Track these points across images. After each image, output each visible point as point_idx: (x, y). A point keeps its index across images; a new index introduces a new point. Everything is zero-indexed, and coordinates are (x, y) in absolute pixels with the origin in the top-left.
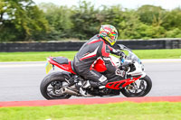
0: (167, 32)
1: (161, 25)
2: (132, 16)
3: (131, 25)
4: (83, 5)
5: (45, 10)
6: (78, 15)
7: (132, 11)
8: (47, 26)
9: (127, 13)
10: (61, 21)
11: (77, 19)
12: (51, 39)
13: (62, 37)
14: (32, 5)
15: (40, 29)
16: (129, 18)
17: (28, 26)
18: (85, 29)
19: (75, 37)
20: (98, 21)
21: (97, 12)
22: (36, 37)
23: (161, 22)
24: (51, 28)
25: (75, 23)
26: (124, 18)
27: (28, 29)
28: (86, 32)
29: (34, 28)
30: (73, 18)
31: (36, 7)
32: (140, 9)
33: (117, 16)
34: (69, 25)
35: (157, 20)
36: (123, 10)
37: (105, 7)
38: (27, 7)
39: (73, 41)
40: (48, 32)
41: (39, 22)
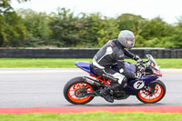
0: (146, 42)
1: (140, 34)
2: (111, 24)
3: (111, 34)
4: (62, 11)
5: (23, 17)
6: (57, 22)
7: (112, 19)
8: (25, 32)
9: (106, 21)
10: (40, 28)
11: (56, 26)
12: (29, 45)
13: (40, 44)
14: (11, 11)
15: (18, 35)
16: (108, 27)
17: (5, 32)
18: (63, 36)
19: (53, 45)
20: (77, 28)
21: (76, 19)
22: (14, 44)
23: (140, 31)
24: (28, 35)
25: (54, 30)
26: (103, 26)
27: (5, 35)
28: (64, 40)
29: (12, 34)
30: (51, 24)
31: (14, 12)
32: (120, 17)
33: (96, 24)
34: (47, 31)
35: (137, 29)
36: (103, 18)
37: (84, 15)
38: (5, 12)
39: (51, 48)
40: (25, 39)
41: (17, 28)
